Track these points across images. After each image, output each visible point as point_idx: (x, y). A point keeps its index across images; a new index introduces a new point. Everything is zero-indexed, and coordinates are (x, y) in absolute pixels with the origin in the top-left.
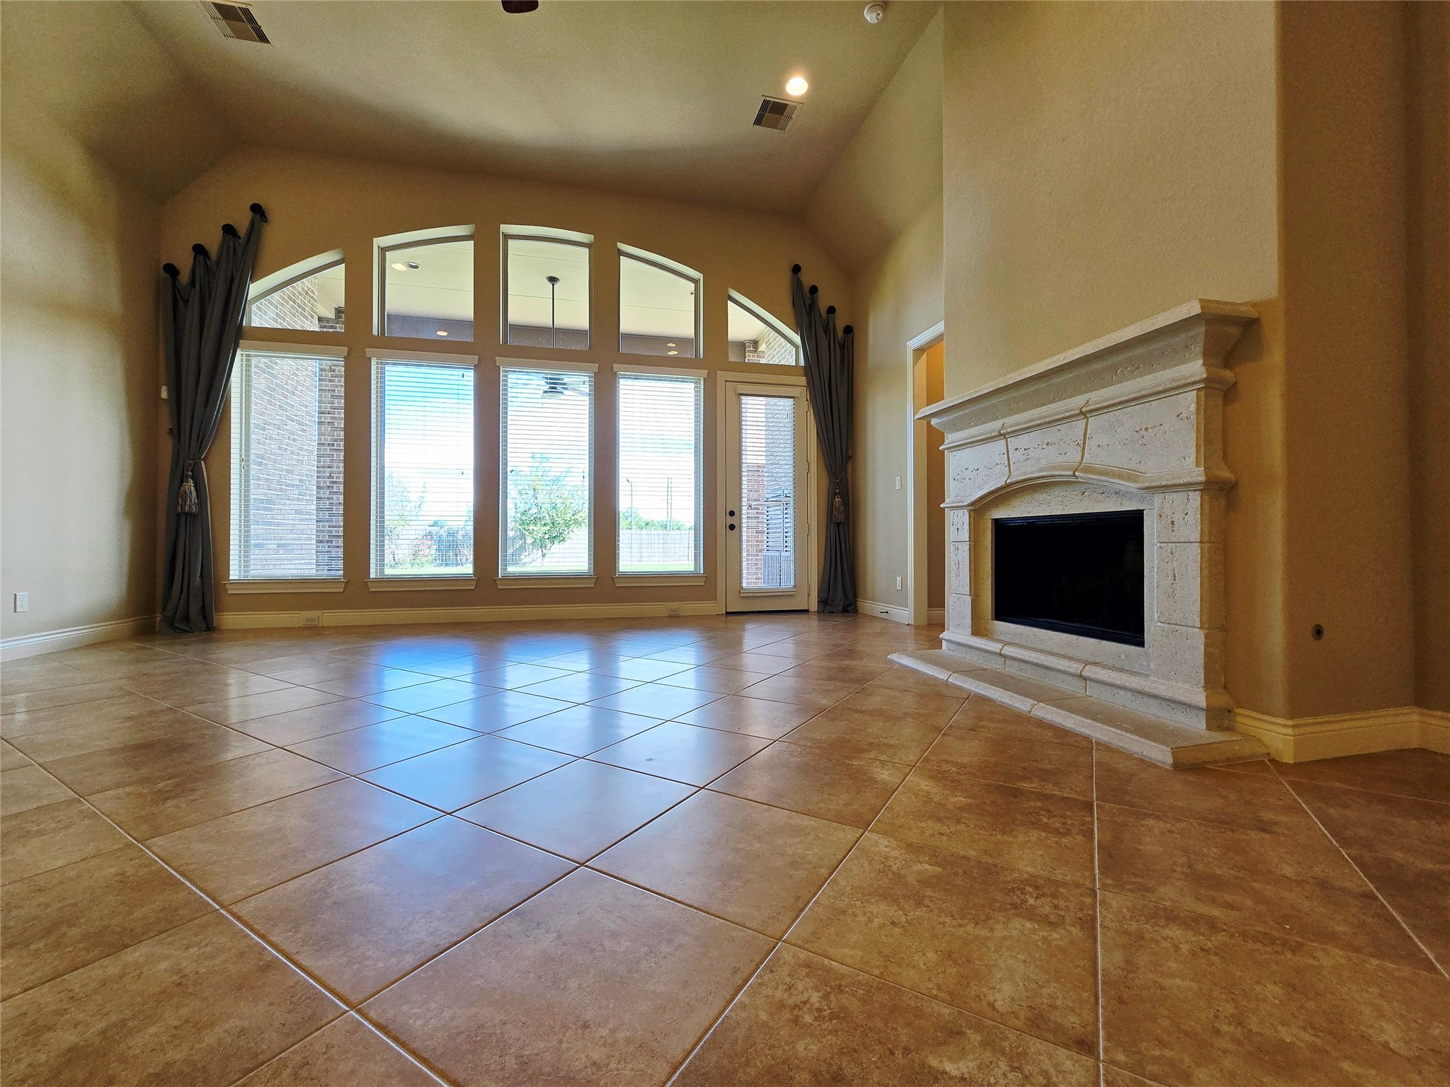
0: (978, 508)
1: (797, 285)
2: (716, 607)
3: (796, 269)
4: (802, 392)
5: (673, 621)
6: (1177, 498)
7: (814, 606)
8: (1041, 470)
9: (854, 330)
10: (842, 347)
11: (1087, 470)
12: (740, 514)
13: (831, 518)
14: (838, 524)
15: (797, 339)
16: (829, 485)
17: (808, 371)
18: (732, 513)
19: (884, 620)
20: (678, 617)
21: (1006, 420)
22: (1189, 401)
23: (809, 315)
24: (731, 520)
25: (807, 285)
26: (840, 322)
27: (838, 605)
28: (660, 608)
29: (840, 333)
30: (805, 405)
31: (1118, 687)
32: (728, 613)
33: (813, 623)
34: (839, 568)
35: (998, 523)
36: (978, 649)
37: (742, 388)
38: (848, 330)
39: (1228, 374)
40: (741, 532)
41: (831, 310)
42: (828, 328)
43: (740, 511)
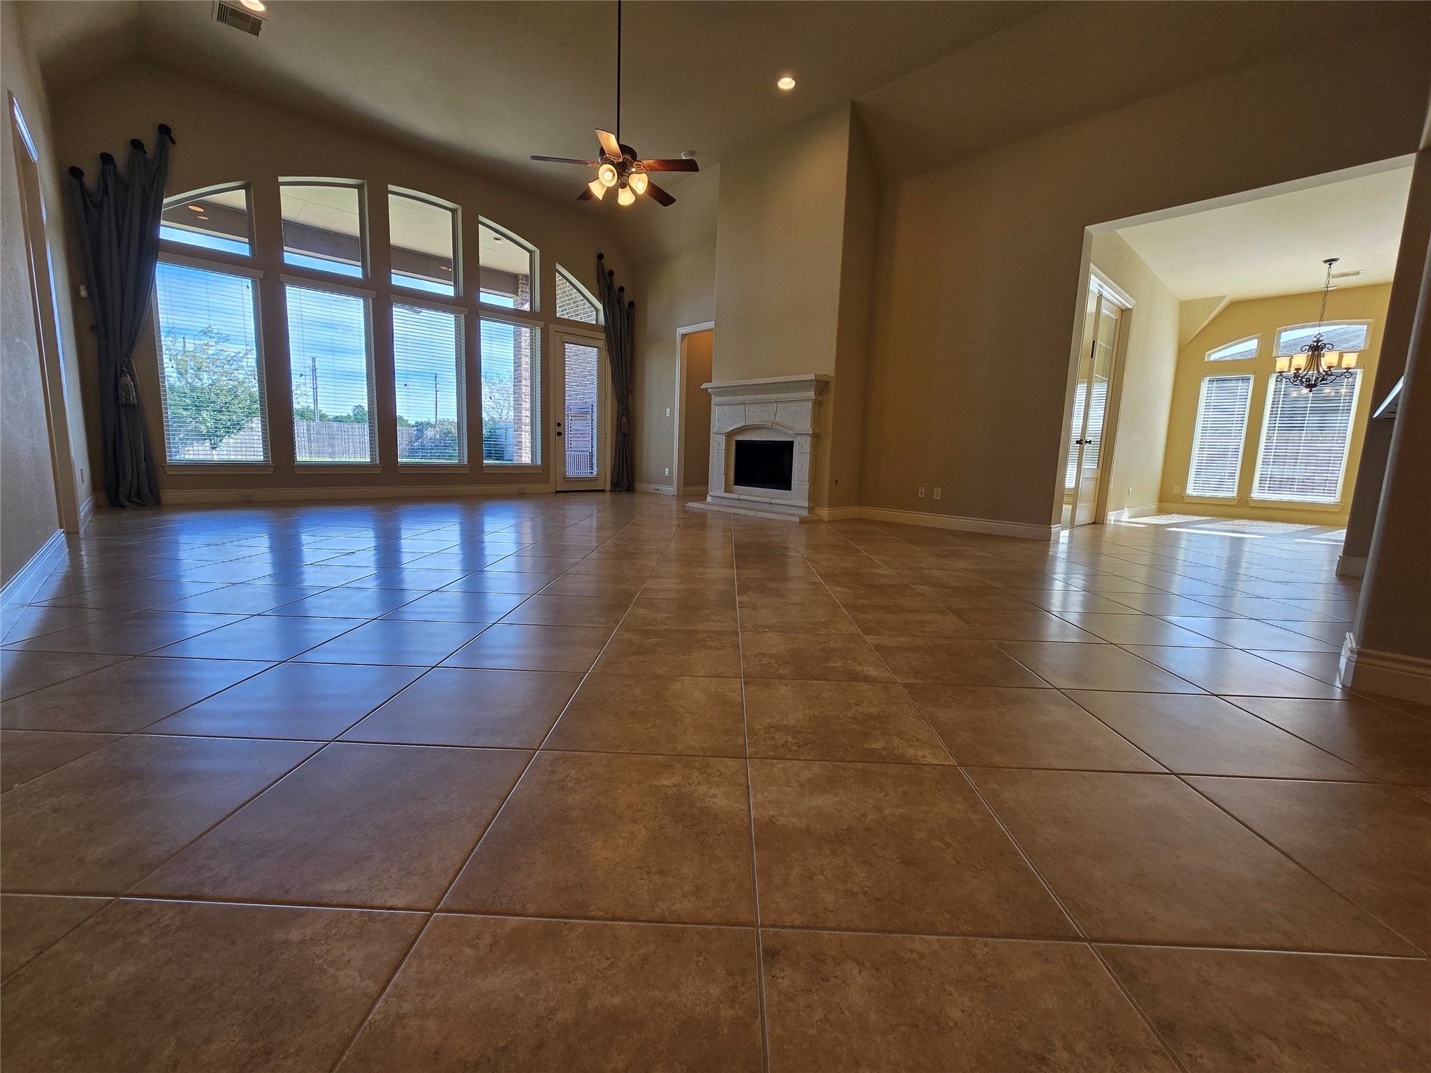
0: (729, 435)
1: (600, 269)
2: (549, 488)
3: (600, 257)
4: (602, 344)
5: (522, 496)
6: (804, 438)
7: (608, 488)
8: (759, 421)
9: (635, 305)
10: (628, 316)
11: (776, 424)
12: (564, 426)
13: (620, 430)
14: (624, 435)
15: (600, 306)
16: (619, 408)
17: (607, 329)
18: (559, 425)
19: (657, 494)
20: (525, 494)
21: (746, 397)
22: (809, 405)
23: (608, 290)
24: (559, 429)
25: (607, 270)
26: (627, 298)
27: (624, 486)
28: (513, 488)
29: (626, 305)
30: (605, 354)
31: (783, 505)
32: (557, 492)
33: (608, 496)
34: (625, 464)
35: (738, 442)
36: (728, 498)
37: (566, 337)
38: (631, 304)
39: (821, 398)
40: (564, 438)
41: (622, 289)
42: (619, 301)
43: (564, 423)
